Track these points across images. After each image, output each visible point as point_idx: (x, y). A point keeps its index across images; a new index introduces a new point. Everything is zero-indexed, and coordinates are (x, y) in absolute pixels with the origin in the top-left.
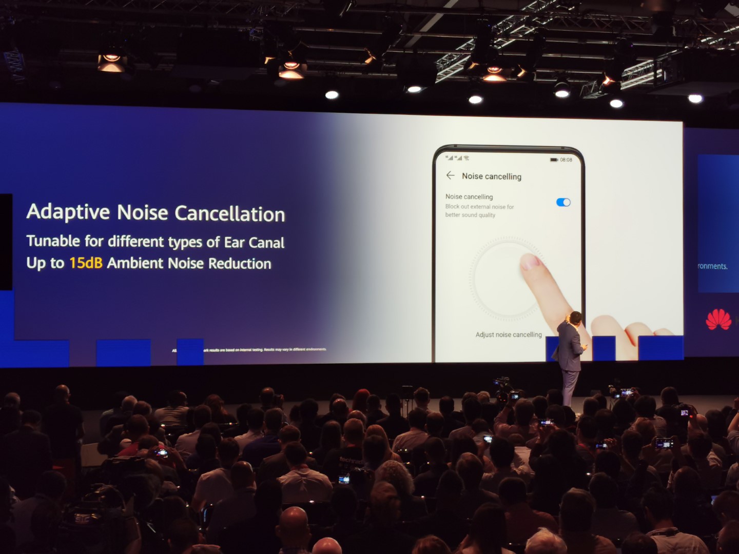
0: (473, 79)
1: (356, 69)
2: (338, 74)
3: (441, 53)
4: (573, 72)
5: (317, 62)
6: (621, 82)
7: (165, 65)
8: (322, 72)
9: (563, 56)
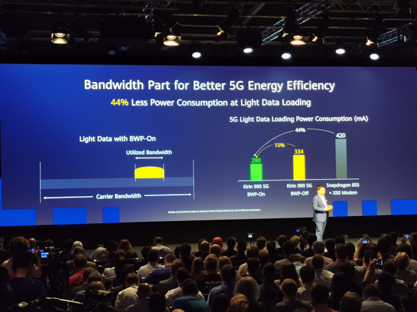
0: (284, 43)
1: (211, 39)
2: (200, 42)
3: (265, 27)
4: (347, 37)
5: (187, 35)
6: (377, 43)
7: (93, 39)
8: (190, 41)
9: (341, 28)
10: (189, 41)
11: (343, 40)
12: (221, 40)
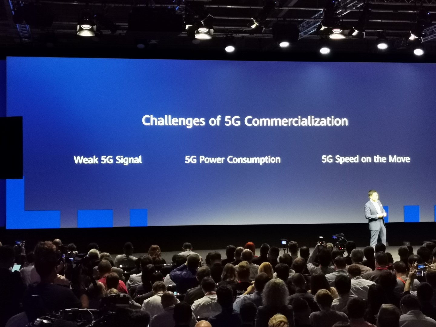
0: (323, 37)
1: (245, 32)
2: (234, 35)
3: (302, 20)
4: (389, 31)
5: (220, 27)
6: (422, 38)
7: (121, 31)
8: (224, 34)
9: (383, 21)
10: (222, 34)
11: (385, 34)
12: (256, 33)
